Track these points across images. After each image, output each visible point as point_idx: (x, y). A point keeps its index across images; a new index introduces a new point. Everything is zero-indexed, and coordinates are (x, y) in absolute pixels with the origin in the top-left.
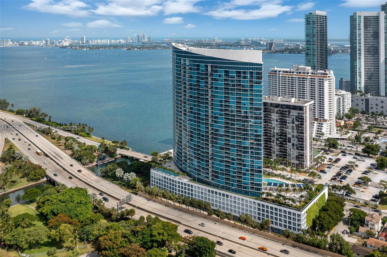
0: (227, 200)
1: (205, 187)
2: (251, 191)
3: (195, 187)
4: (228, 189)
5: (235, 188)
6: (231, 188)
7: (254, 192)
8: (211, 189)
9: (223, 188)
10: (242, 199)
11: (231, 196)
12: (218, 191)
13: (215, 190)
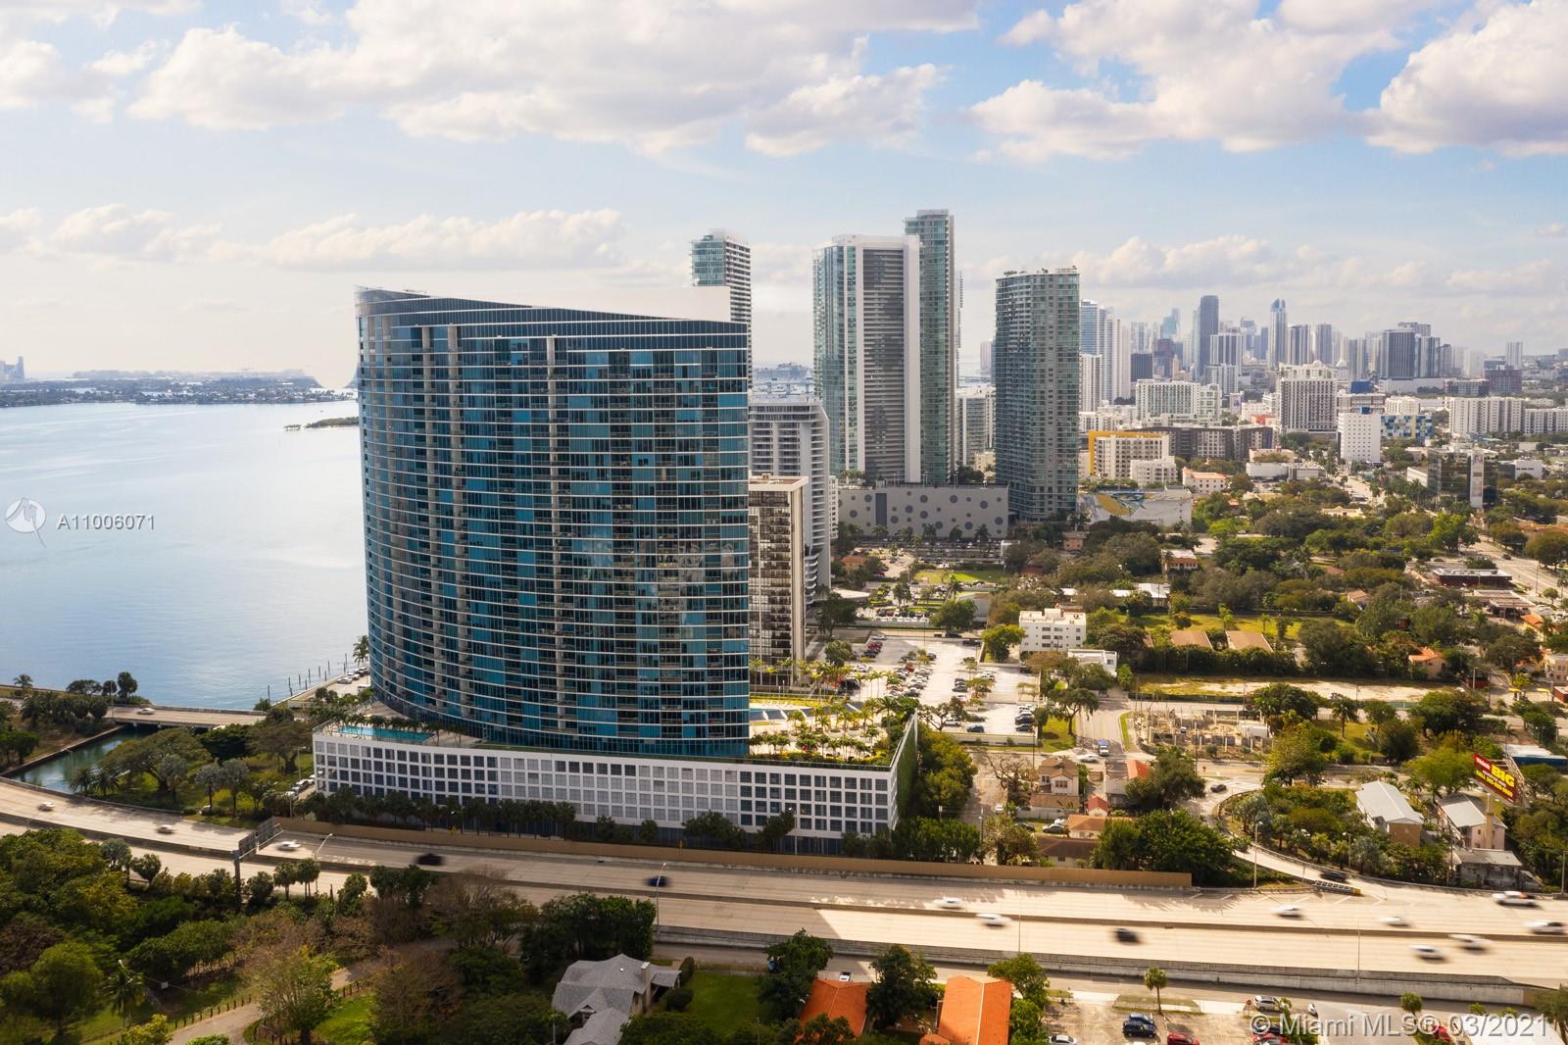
0: (631, 784)
1: (546, 756)
2: (711, 742)
3: (506, 761)
4: (633, 749)
5: (657, 742)
6: (642, 741)
7: (722, 742)
8: (568, 758)
9: (610, 748)
10: (684, 769)
11: (644, 768)
12: (595, 760)
13: (581, 759)
